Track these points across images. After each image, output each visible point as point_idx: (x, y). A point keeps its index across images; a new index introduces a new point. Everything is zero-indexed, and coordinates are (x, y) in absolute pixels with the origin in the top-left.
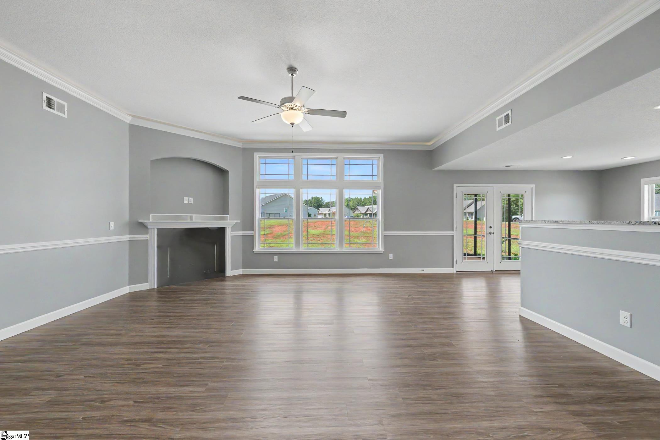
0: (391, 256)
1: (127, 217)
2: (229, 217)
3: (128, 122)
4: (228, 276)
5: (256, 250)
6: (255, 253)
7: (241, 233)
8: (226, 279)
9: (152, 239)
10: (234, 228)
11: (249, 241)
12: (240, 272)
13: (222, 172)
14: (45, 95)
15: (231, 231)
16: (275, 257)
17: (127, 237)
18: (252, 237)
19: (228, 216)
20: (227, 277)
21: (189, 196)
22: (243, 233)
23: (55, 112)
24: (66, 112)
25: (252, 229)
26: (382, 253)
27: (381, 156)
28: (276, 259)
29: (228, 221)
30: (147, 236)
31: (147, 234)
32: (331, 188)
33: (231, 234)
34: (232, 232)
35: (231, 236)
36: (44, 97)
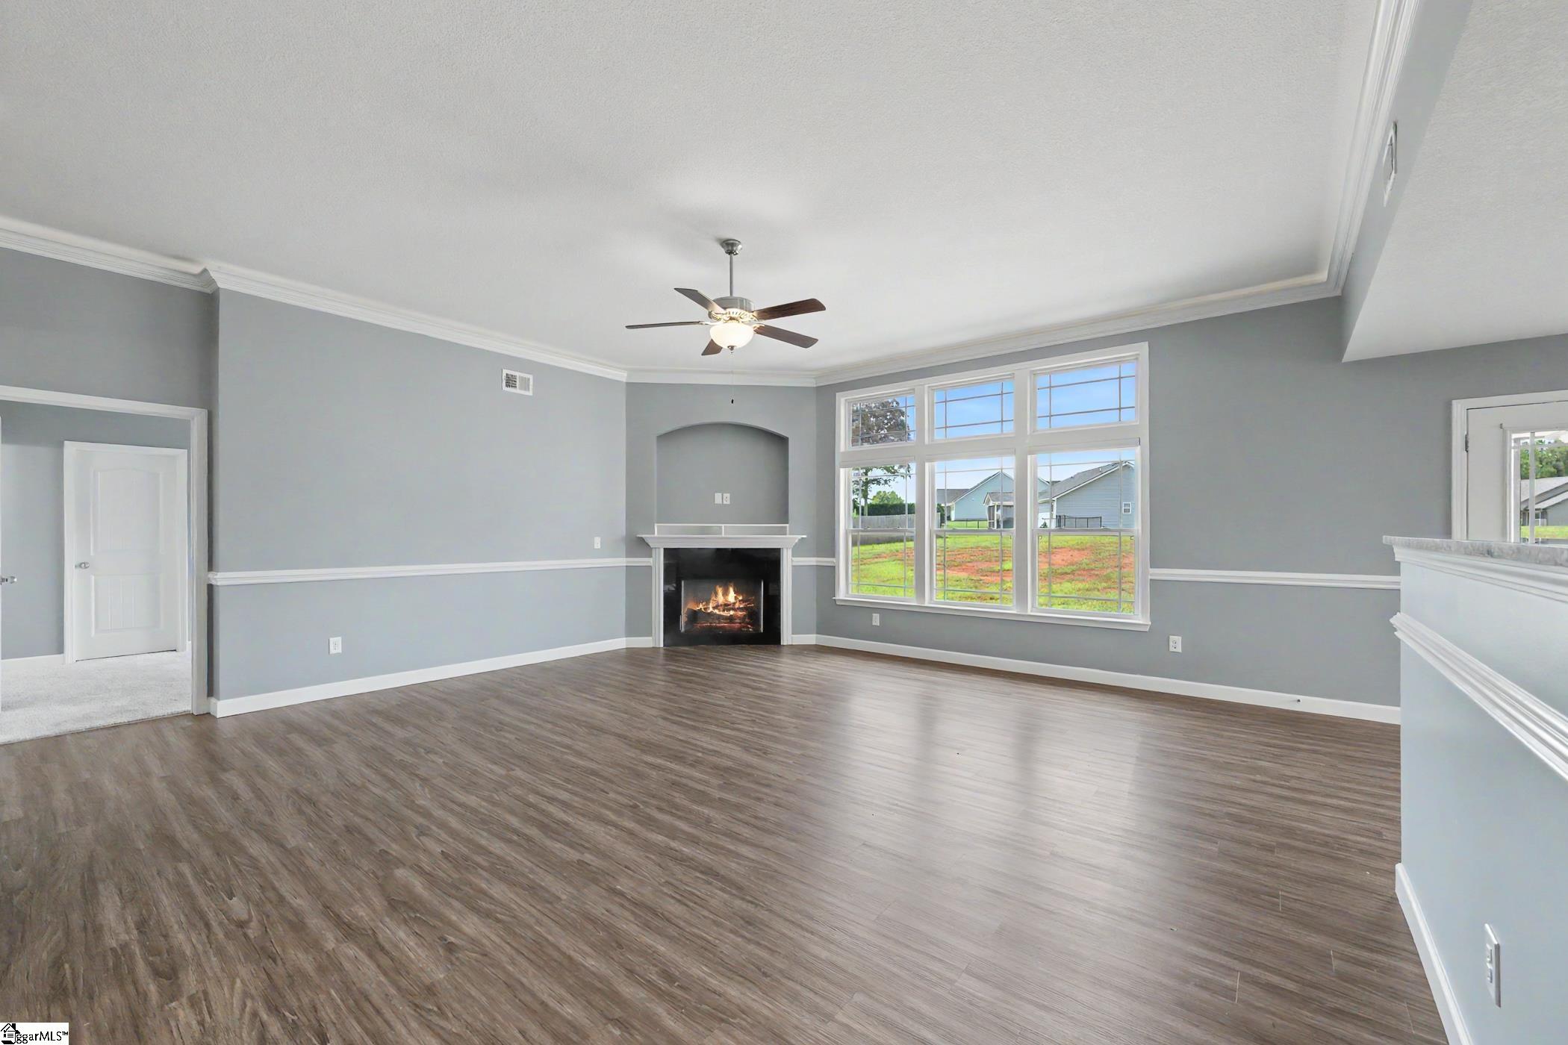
0: (1176, 643)
1: (622, 530)
2: (788, 529)
3: (624, 380)
4: (785, 644)
5: (841, 598)
6: (838, 603)
7: (812, 561)
8: (785, 650)
9: (657, 563)
10: (797, 551)
11: (827, 577)
12: (811, 639)
13: (780, 441)
14: (505, 372)
15: (793, 556)
16: (874, 615)
17: (622, 561)
18: (832, 570)
19: (786, 527)
20: (784, 646)
21: (723, 492)
22: (817, 562)
23: (517, 391)
24: (531, 387)
25: (832, 552)
26: (1147, 630)
27: (1143, 348)
28: (876, 619)
29: (787, 536)
30: (651, 560)
31: (651, 556)
32: (1001, 454)
33: (792, 561)
34: (794, 559)
35: (793, 566)
36: (504, 375)
